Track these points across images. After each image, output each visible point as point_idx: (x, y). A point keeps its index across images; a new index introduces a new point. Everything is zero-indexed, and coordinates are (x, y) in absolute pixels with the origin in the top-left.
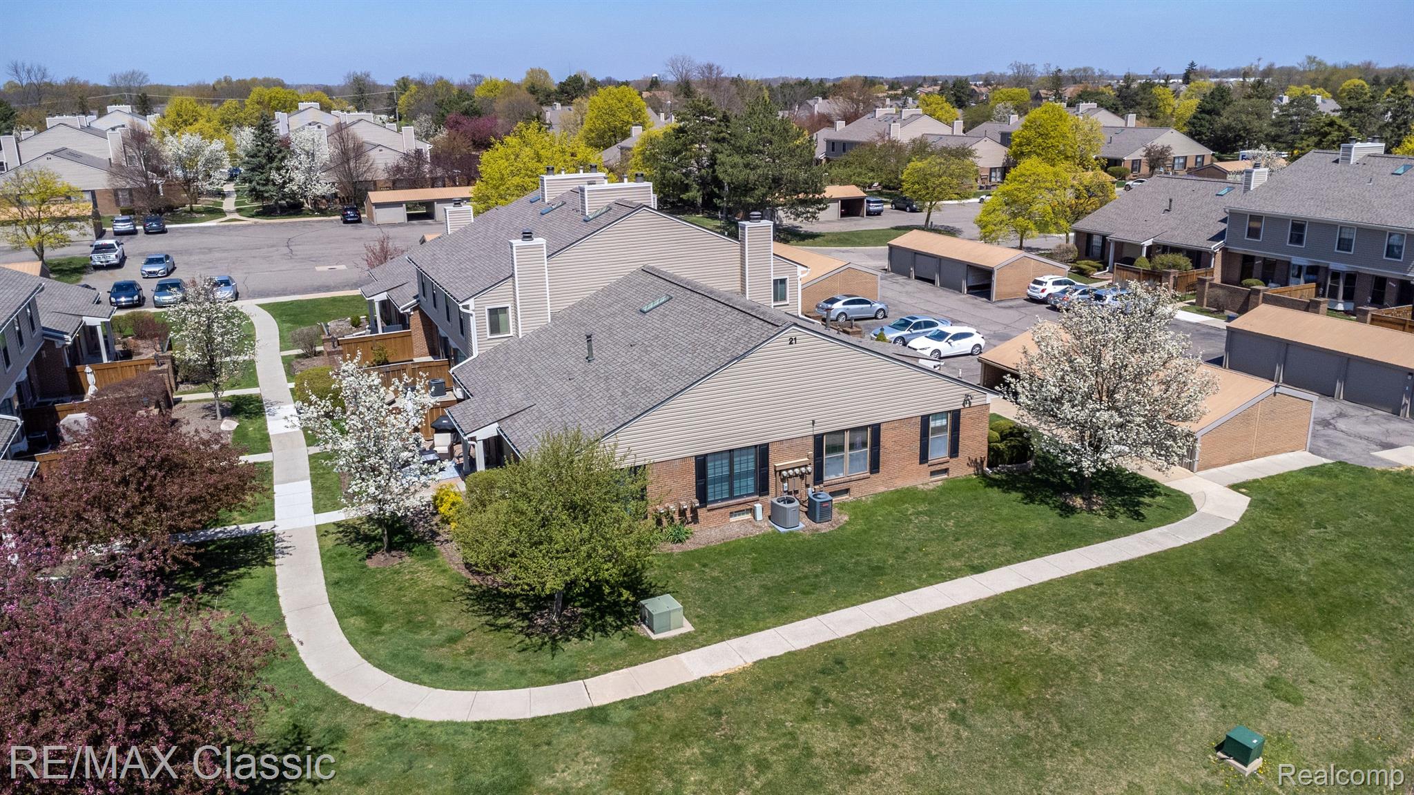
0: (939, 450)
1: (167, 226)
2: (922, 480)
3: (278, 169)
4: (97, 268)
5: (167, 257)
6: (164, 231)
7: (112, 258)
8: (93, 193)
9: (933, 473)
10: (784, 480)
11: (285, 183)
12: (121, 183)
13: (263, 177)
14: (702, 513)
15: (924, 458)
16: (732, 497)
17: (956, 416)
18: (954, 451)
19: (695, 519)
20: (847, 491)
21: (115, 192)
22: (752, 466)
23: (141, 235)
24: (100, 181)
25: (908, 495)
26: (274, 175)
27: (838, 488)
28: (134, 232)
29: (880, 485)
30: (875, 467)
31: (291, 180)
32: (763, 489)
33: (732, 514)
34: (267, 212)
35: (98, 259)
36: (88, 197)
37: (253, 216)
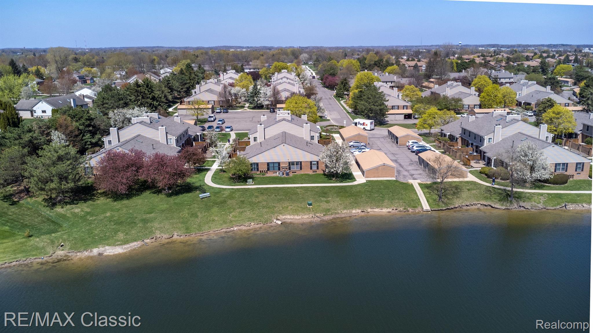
0: (314, 168)
1: (229, 111)
2: (311, 172)
3: (257, 97)
4: (209, 121)
5: (223, 120)
6: (227, 112)
7: (212, 119)
8: (214, 101)
9: (313, 172)
10: (283, 168)
11: (258, 101)
12: (222, 99)
13: (253, 99)
14: (268, 172)
15: (311, 168)
16: (274, 170)
17: (318, 162)
18: (318, 168)
19: (267, 173)
20: (296, 172)
21: (219, 101)
22: (277, 165)
23: (222, 113)
24: (215, 98)
25: (308, 175)
26: (255, 99)
27: (294, 171)
28: (221, 112)
29: (302, 172)
30: (301, 169)
31: (259, 100)
32: (279, 169)
33: (274, 173)
34: (254, 108)
35: (209, 119)
36: (213, 102)
37: (250, 109)
